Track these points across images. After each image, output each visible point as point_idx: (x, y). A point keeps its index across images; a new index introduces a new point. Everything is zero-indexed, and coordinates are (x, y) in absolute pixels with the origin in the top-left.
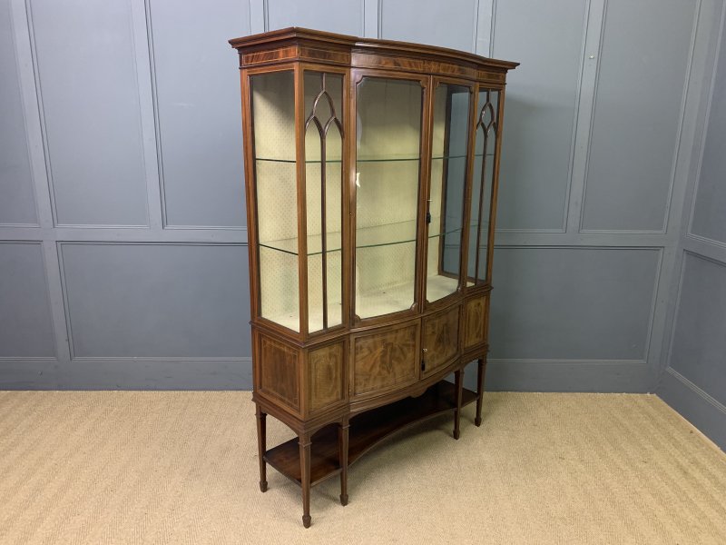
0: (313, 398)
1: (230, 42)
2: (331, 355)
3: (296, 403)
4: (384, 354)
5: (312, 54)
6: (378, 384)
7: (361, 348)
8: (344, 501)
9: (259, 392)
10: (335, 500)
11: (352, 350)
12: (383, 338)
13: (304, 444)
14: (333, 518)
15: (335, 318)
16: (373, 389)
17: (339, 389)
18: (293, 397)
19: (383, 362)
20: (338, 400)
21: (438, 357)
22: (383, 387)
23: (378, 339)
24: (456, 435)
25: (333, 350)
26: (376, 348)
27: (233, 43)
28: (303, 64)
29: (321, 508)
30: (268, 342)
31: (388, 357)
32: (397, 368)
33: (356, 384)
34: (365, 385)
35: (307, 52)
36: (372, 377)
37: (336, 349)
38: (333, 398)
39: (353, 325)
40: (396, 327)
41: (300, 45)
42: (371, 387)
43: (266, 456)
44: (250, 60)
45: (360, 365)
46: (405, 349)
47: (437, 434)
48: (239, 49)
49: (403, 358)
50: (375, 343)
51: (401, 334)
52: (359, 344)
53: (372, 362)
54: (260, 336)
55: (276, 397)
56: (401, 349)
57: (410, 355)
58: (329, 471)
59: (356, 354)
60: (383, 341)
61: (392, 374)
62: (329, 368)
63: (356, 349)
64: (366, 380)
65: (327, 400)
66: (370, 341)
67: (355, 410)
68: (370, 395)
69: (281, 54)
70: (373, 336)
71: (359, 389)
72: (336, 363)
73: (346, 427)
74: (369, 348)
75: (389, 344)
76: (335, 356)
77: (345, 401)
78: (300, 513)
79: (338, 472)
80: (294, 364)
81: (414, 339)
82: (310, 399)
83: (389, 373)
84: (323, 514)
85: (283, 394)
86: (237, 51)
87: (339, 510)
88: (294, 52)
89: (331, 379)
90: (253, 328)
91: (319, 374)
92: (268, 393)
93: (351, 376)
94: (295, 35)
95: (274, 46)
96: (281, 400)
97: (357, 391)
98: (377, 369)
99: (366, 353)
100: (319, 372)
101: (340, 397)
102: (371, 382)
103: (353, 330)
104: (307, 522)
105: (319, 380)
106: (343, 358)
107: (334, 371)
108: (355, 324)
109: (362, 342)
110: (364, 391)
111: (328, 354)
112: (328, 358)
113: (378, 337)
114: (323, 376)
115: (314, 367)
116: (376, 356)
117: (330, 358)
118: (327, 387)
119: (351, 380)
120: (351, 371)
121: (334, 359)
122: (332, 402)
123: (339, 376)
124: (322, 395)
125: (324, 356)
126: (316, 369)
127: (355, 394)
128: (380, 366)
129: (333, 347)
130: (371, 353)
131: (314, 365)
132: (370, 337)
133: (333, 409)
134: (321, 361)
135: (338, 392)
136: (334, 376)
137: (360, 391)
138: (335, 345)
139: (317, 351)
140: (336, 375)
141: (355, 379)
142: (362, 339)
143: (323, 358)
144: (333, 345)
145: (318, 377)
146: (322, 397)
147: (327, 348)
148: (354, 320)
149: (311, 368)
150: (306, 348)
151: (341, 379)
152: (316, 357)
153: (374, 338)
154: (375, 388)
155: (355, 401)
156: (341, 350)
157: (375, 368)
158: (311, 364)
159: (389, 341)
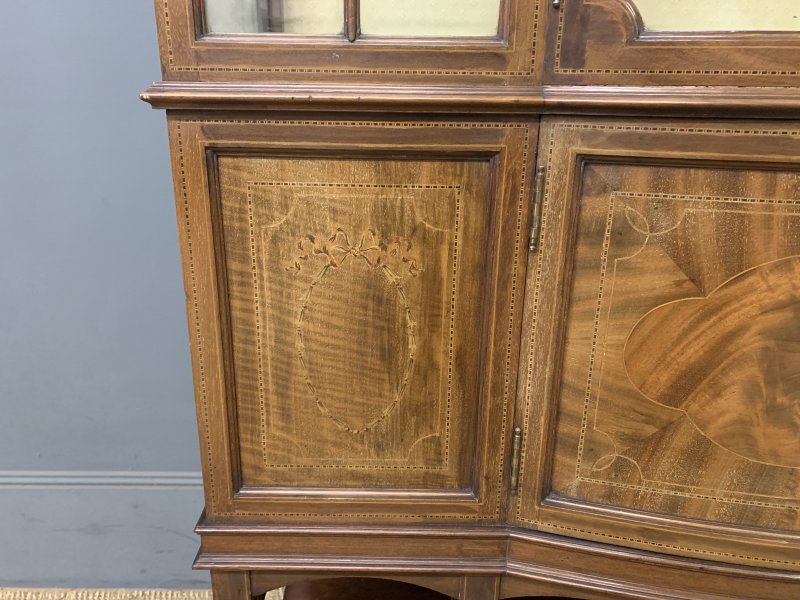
7: (623, 237)
16: (673, 507)
17: (447, 429)
33: (553, 440)
34: (619, 467)
36: (680, 440)
39: (574, 55)
42: (662, 489)
50: (733, 229)
52: (600, 207)
53: (693, 351)
62: (376, 298)
63: (576, 231)
64: (634, 442)
68: (645, 532)
71: (575, 474)
72: (431, 280)
74: (682, 255)
89: (389, 355)
97: (561, 481)
102: (666, 462)
105: (306, 340)
106: (483, 268)
107: (411, 324)
108: (589, 54)
109: (632, 202)
110: (611, 497)
111: (367, 210)
112: (365, 234)
113: (770, 191)
114: (329, 325)
115: (265, 257)
116: (731, 322)
117: (384, 235)
118: (364, 393)
119: (526, 410)
120: (529, 360)
121: (415, 254)
122: (396, 482)
123: (445, 362)
124: (327, 424)
125: (334, 211)
126: (283, 283)
127: (547, 489)
128: (751, 393)
129: (412, 178)
130: (688, 286)
131: (264, 244)
132: (701, 174)
133: (398, 517)
134: (319, 237)
135: (437, 442)
136: (413, 346)
137: (582, 486)
138: (426, 168)
139: (289, 163)
140: (427, 351)
141: (556, 414)
142: (642, 175)
143: (330, 225)
144: (412, 166)
145: (298, 323)
146: (330, 437)
147: (361, 171)
148: (584, 21)
149: (245, 259)
150: (178, 109)
151: (462, 380)
152: (275, 199)
153: (734, 190)
154: (692, 512)
155: (542, 526)
156: (468, 211)
157: (718, 395)
158: (243, 231)
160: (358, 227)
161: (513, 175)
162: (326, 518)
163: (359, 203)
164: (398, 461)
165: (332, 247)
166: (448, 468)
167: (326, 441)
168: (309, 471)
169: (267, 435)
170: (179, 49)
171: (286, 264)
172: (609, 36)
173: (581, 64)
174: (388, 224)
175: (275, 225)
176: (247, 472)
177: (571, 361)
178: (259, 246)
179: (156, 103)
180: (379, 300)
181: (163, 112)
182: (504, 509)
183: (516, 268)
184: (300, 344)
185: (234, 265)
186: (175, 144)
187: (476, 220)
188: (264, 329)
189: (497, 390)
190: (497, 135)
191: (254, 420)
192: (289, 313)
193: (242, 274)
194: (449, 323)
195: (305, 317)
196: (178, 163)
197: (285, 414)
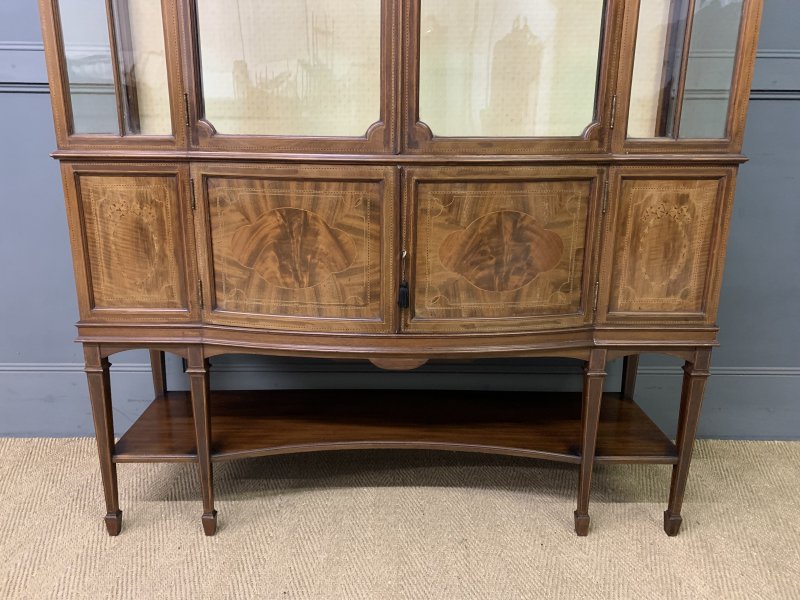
4: (284, 234)
6: (272, 302)
7: (223, 204)
11: (200, 203)
12: (279, 192)
16: (258, 309)
17: (174, 282)
19: (283, 253)
20: (171, 305)
21: (471, 293)
23: (266, 191)
25: (150, 189)
26: (260, 213)
31: (295, 244)
32: (326, 278)
33: (214, 286)
34: (238, 294)
36: (256, 281)
38: (160, 296)
39: (196, 142)
42: (253, 302)
45: (223, 244)
46: (347, 237)
49: (340, 259)
50: (255, 200)
52: (214, 193)
53: (253, 246)
56: (334, 234)
57: (363, 256)
59: (210, 214)
60: (279, 201)
61: (308, 290)
62: (140, 229)
63: (208, 204)
64: (241, 283)
65: (143, 296)
66: (243, 193)
68: (249, 319)
70: (250, 181)
71: (224, 298)
72: (161, 221)
73: (197, 371)
74: (242, 209)
75: (297, 212)
76: (158, 206)
77: (192, 314)
81: (376, 219)
83: (301, 284)
89: (148, 251)
91: (115, 232)
93: (202, 264)
97: (219, 303)
99: (237, 219)
100: (113, 228)
102: (253, 290)
105: (115, 245)
106: (179, 216)
107: (155, 238)
108: (200, 141)
109: (223, 190)
110: (237, 307)
111: (134, 195)
112: (134, 203)
113: (263, 186)
114: (124, 239)
115: (98, 213)
116: (263, 233)
117: (141, 204)
118: (140, 267)
119: (201, 272)
120: (200, 252)
121: (153, 211)
122: (157, 305)
123: (170, 254)
124: (127, 281)
125: (122, 195)
126: (105, 222)
127: (215, 306)
129: (149, 183)
130: (247, 221)
131: (98, 208)
132: (241, 181)
133: (157, 320)
134: (117, 205)
135: (171, 288)
136: (157, 248)
137: (227, 304)
138: (153, 180)
139: (104, 178)
140: (162, 249)
141: (213, 274)
142: (224, 182)
143: (121, 200)
144: (148, 178)
145: (112, 238)
146: (128, 286)
147: (131, 180)
148: (197, 131)
149: (91, 213)
150: (64, 160)
151: (177, 261)
152: (101, 191)
153: (252, 186)
154: (264, 310)
155: (214, 322)
156: (170, 195)
157: (263, 262)
158: (90, 203)
159: (293, 204)
160: (131, 201)
161: (183, 182)
162: (128, 320)
163: (131, 192)
164: (156, 296)
165: (122, 209)
166: (177, 299)
167: (126, 288)
168: (121, 301)
169: (103, 286)
170: (63, 139)
171: (106, 215)
172: (205, 136)
173: (198, 144)
174: (142, 200)
175: (101, 200)
176: (96, 301)
177: (215, 252)
178: (95, 208)
179: (55, 157)
180: (141, 229)
181: (58, 161)
182: (200, 316)
183: (189, 216)
184: (113, 247)
185: (87, 216)
186: (63, 172)
187: (174, 198)
188: (99, 241)
189: (190, 265)
190: (174, 168)
191: (98, 279)
192: (108, 234)
193: (90, 219)
194: (170, 238)
195: (114, 236)
196: (64, 178)
197: (110, 276)
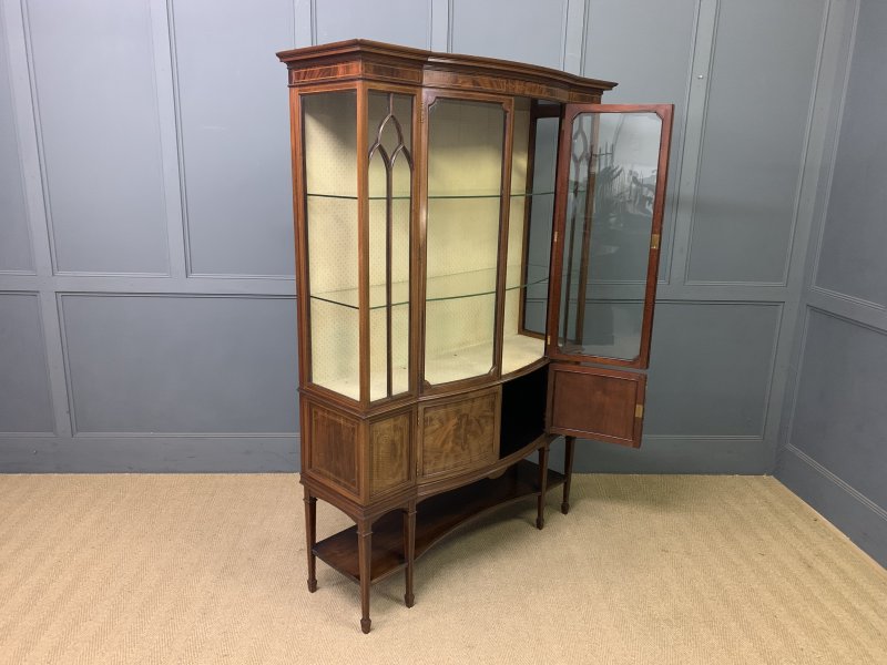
0: (375, 478)
1: (278, 55)
2: (396, 428)
3: (354, 484)
4: (458, 427)
5: (377, 71)
6: (451, 463)
7: (431, 420)
8: (409, 602)
9: (308, 471)
10: (398, 601)
11: (421, 423)
12: (457, 408)
13: (364, 534)
14: (397, 622)
15: (401, 385)
16: (444, 469)
17: (405, 468)
18: (350, 478)
19: (457, 437)
20: (403, 481)
22: (456, 466)
23: (451, 409)
24: (540, 525)
25: (399, 422)
26: (448, 420)
27: (281, 56)
28: (367, 83)
29: (382, 611)
30: (320, 413)
31: (462, 431)
32: (474, 444)
33: (424, 463)
34: (435, 464)
35: (372, 68)
36: (444, 455)
37: (402, 421)
38: (398, 479)
39: (422, 392)
40: (472, 395)
41: (364, 61)
42: (441, 466)
43: (316, 549)
44: (302, 76)
45: (429, 440)
46: (483, 421)
47: (516, 523)
48: (288, 63)
49: (480, 432)
50: (447, 414)
51: (477, 403)
52: (428, 415)
53: (444, 436)
54: (311, 405)
55: (329, 477)
56: (478, 421)
57: (488, 429)
58: (392, 566)
59: (425, 427)
60: (457, 412)
61: (467, 451)
62: (393, 443)
63: (425, 421)
64: (437, 458)
65: (390, 482)
66: (442, 411)
67: (423, 494)
68: (442, 476)
69: (341, 70)
70: (445, 406)
71: (428, 469)
72: (402, 437)
73: (412, 513)
74: (441, 421)
75: (464, 415)
76: (401, 429)
77: (412, 483)
78: (358, 616)
79: (404, 566)
80: (353, 439)
81: (493, 410)
82: (371, 480)
83: (464, 450)
84: (385, 617)
85: (338, 473)
86: (285, 65)
87: (403, 612)
88: (356, 68)
89: (395, 456)
90: (302, 395)
91: (382, 450)
92: (320, 473)
93: (419, 454)
94: (358, 49)
95: (331, 61)
96: (337, 482)
97: (427, 471)
98: (450, 445)
99: (437, 426)
100: (382, 449)
101: (405, 477)
102: (442, 460)
103: (422, 399)
104: (366, 626)
105: (382, 457)
106: (410, 432)
107: (399, 447)
108: (424, 392)
109: (432, 414)
110: (434, 471)
111: (392, 427)
114: (386, 453)
115: (376, 442)
116: (449, 430)
117: (395, 431)
118: (391, 465)
119: (418, 458)
120: (418, 447)
122: (397, 484)
123: (404, 454)
124: (385, 475)
126: (378, 444)
127: (423, 474)
128: (453, 441)
129: (399, 418)
130: (442, 425)
132: (441, 407)
134: (385, 435)
135: (403, 472)
136: (399, 452)
139: (381, 422)
141: (423, 457)
142: (433, 410)
143: (387, 432)
144: (399, 416)
147: (392, 420)
148: (423, 387)
150: (367, 419)
151: (407, 457)
152: (378, 430)
154: (447, 468)
155: (423, 483)
157: (448, 444)
158: (373, 438)
159: (464, 412)
170: (367, 408)
171: (379, 442)
172: (427, 389)
177: (425, 445)
184: (381, 459)
187: (408, 423)
188: (375, 458)
189: (413, 457)
193: (372, 447)
194: (405, 444)
195: (382, 452)
